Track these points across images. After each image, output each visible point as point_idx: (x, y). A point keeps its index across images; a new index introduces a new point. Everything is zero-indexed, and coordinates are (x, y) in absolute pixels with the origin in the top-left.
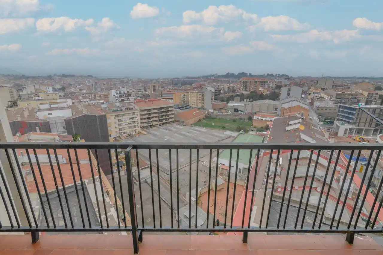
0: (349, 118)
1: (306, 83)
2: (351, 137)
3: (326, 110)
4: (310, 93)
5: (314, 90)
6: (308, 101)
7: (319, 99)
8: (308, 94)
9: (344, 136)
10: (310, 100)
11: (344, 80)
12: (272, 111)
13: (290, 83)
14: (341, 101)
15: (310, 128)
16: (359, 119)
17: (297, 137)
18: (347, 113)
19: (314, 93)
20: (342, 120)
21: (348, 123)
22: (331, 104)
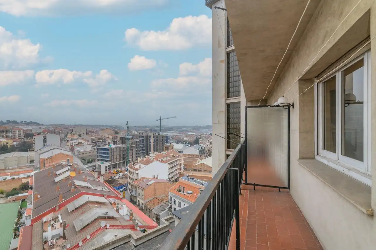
0: (106, 157)
1: (61, 130)
2: (111, 173)
3: (86, 153)
4: (68, 139)
5: (71, 137)
6: (68, 148)
7: (78, 144)
8: (66, 141)
9: (106, 173)
10: (70, 146)
11: (93, 128)
12: (27, 165)
13: (43, 131)
14: (96, 144)
15: (80, 173)
16: (112, 157)
17: (70, 185)
18: (103, 153)
19: (72, 139)
20: (101, 160)
21: (106, 161)
22: (89, 148)
